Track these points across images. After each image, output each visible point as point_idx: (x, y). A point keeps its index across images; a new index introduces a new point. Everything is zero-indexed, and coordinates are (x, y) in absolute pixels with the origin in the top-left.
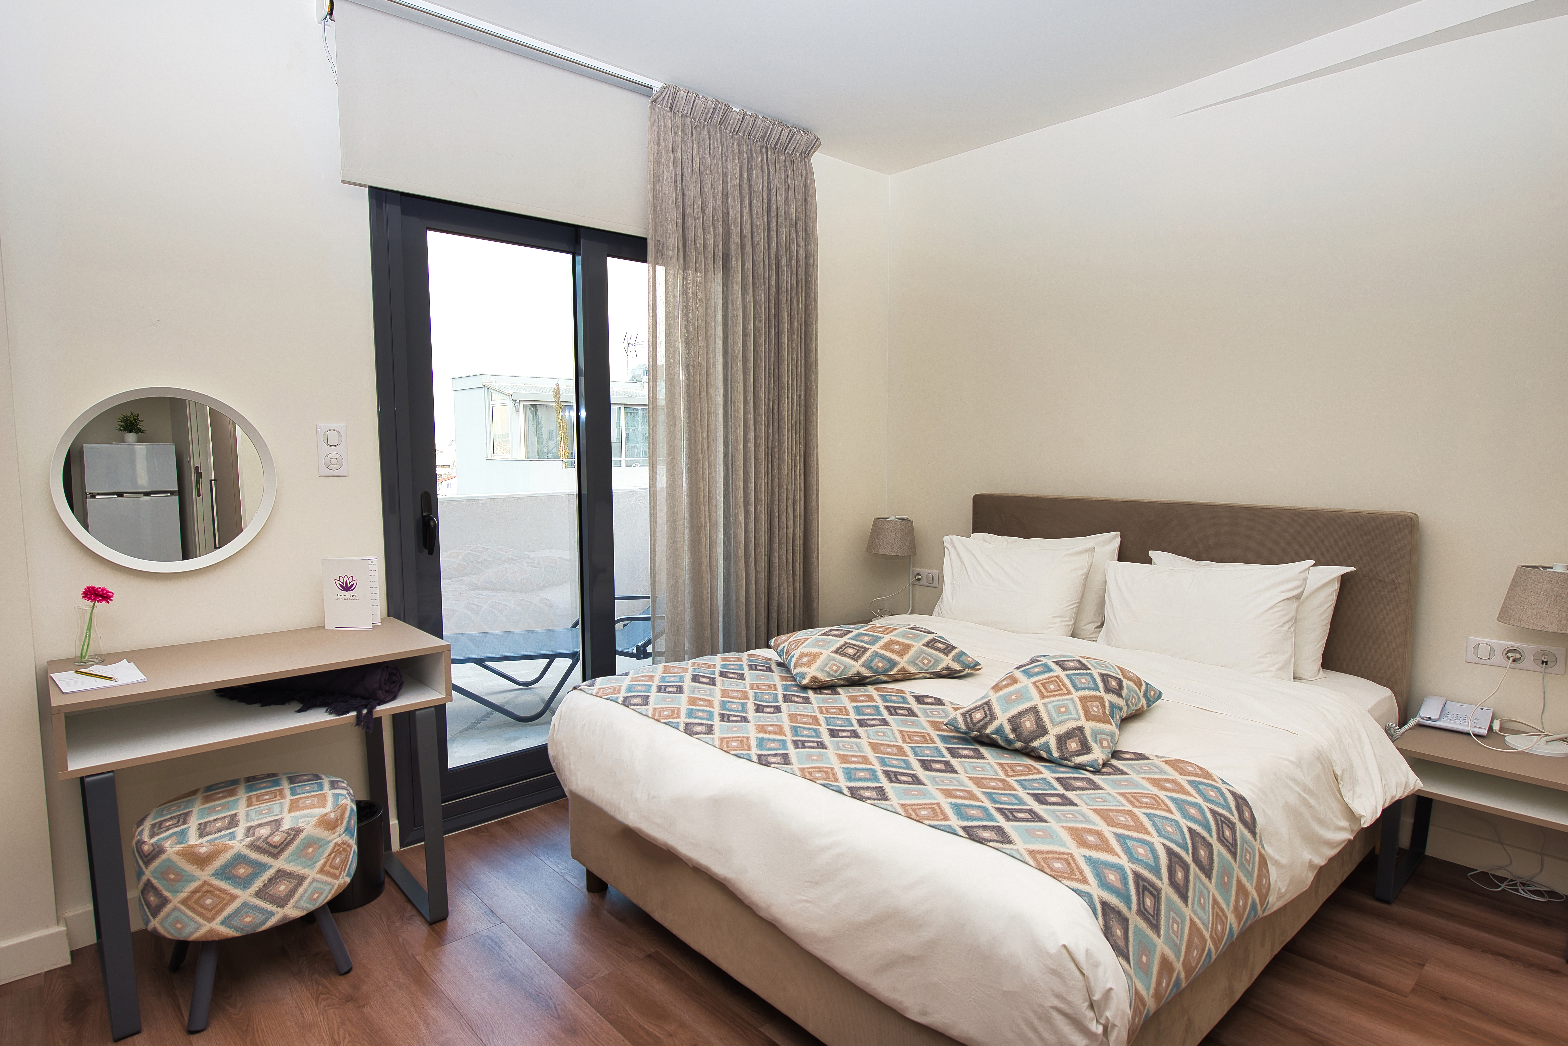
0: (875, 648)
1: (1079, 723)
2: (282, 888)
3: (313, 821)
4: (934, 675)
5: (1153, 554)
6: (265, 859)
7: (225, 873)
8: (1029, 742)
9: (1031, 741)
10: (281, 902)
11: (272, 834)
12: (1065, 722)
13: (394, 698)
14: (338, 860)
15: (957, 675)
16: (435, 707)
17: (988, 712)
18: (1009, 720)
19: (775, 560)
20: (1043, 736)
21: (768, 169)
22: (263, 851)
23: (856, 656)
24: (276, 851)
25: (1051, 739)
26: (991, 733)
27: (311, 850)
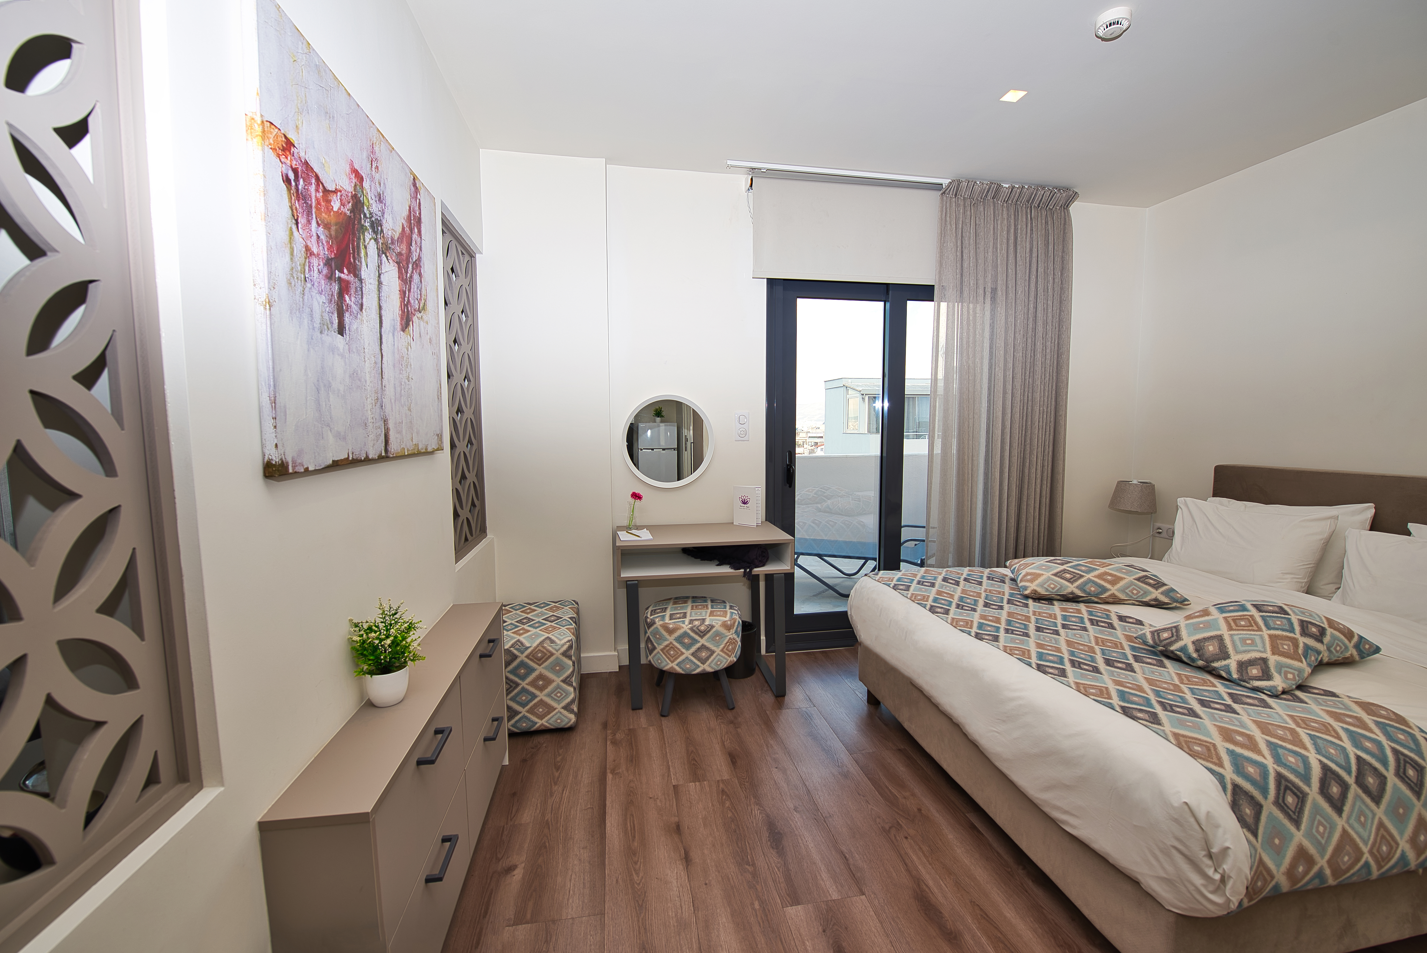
0: (1090, 576)
1: (1264, 655)
2: (704, 654)
3: (719, 624)
4: (1142, 603)
5: (1411, 526)
6: (697, 637)
7: (679, 639)
8: (1211, 662)
9: (1213, 661)
10: (703, 662)
11: (700, 625)
12: (1249, 651)
13: (763, 565)
14: (730, 647)
15: (1165, 606)
16: (785, 574)
17: (1175, 634)
18: (1193, 642)
20: (1225, 659)
21: (1032, 223)
22: (696, 633)
23: (1072, 580)
24: (702, 634)
25: (1232, 663)
26: (1176, 650)
27: (718, 638)
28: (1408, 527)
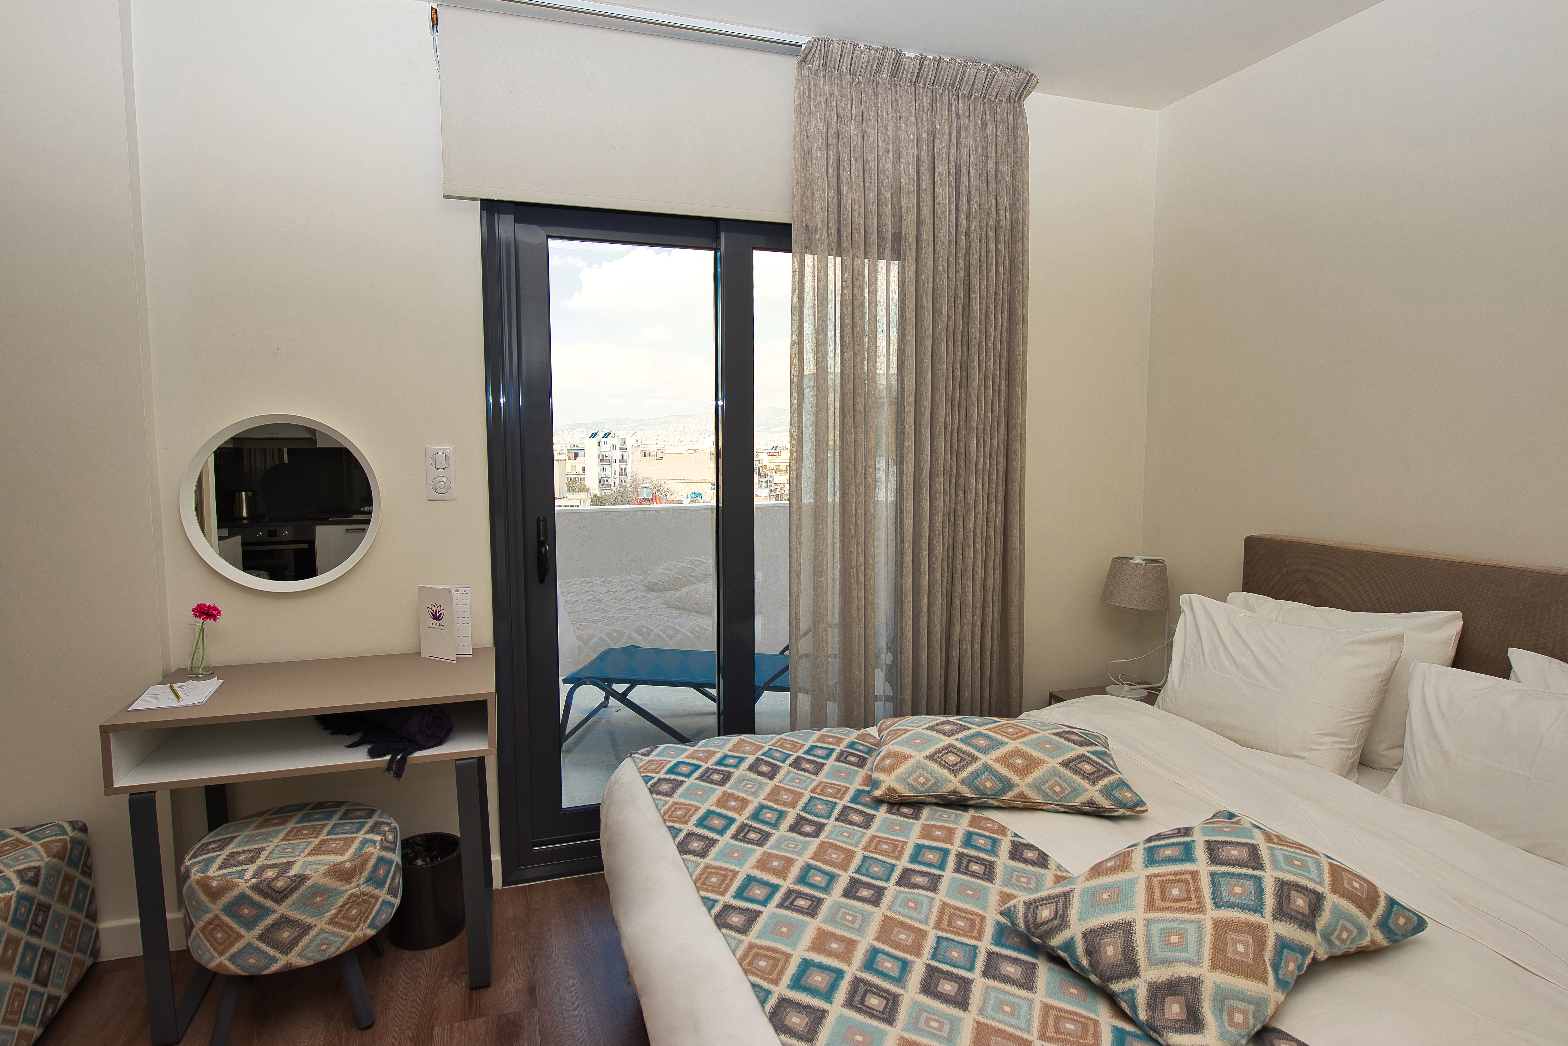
0: (987, 759)
1: (1194, 972)
2: (286, 935)
3: (323, 869)
4: (1070, 809)
5: (1514, 655)
6: (268, 903)
7: (231, 909)
8: (1108, 981)
9: (1111, 979)
10: (285, 949)
11: (276, 878)
12: (1171, 963)
13: (440, 743)
14: (354, 912)
15: (1106, 814)
16: (478, 758)
17: (1060, 912)
18: (1085, 935)
19: (957, 607)
20: (1130, 978)
21: (958, 124)
22: (265, 895)
23: (956, 768)
24: (279, 896)
25: (1140, 987)
26: (1058, 948)
27: (318, 899)
28: (1509, 654)
